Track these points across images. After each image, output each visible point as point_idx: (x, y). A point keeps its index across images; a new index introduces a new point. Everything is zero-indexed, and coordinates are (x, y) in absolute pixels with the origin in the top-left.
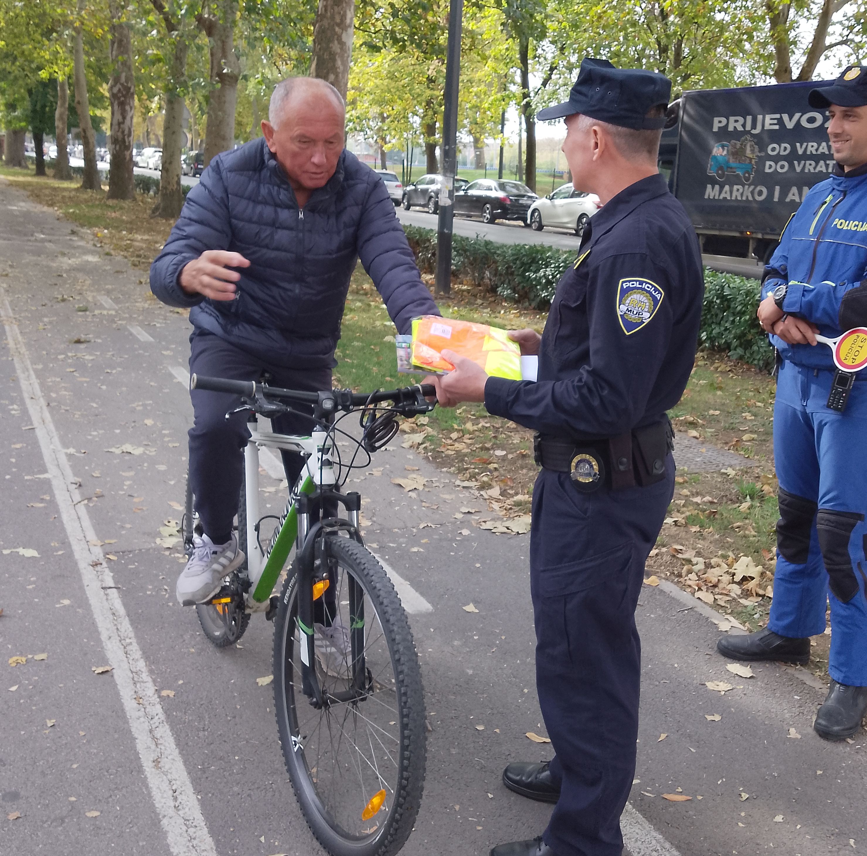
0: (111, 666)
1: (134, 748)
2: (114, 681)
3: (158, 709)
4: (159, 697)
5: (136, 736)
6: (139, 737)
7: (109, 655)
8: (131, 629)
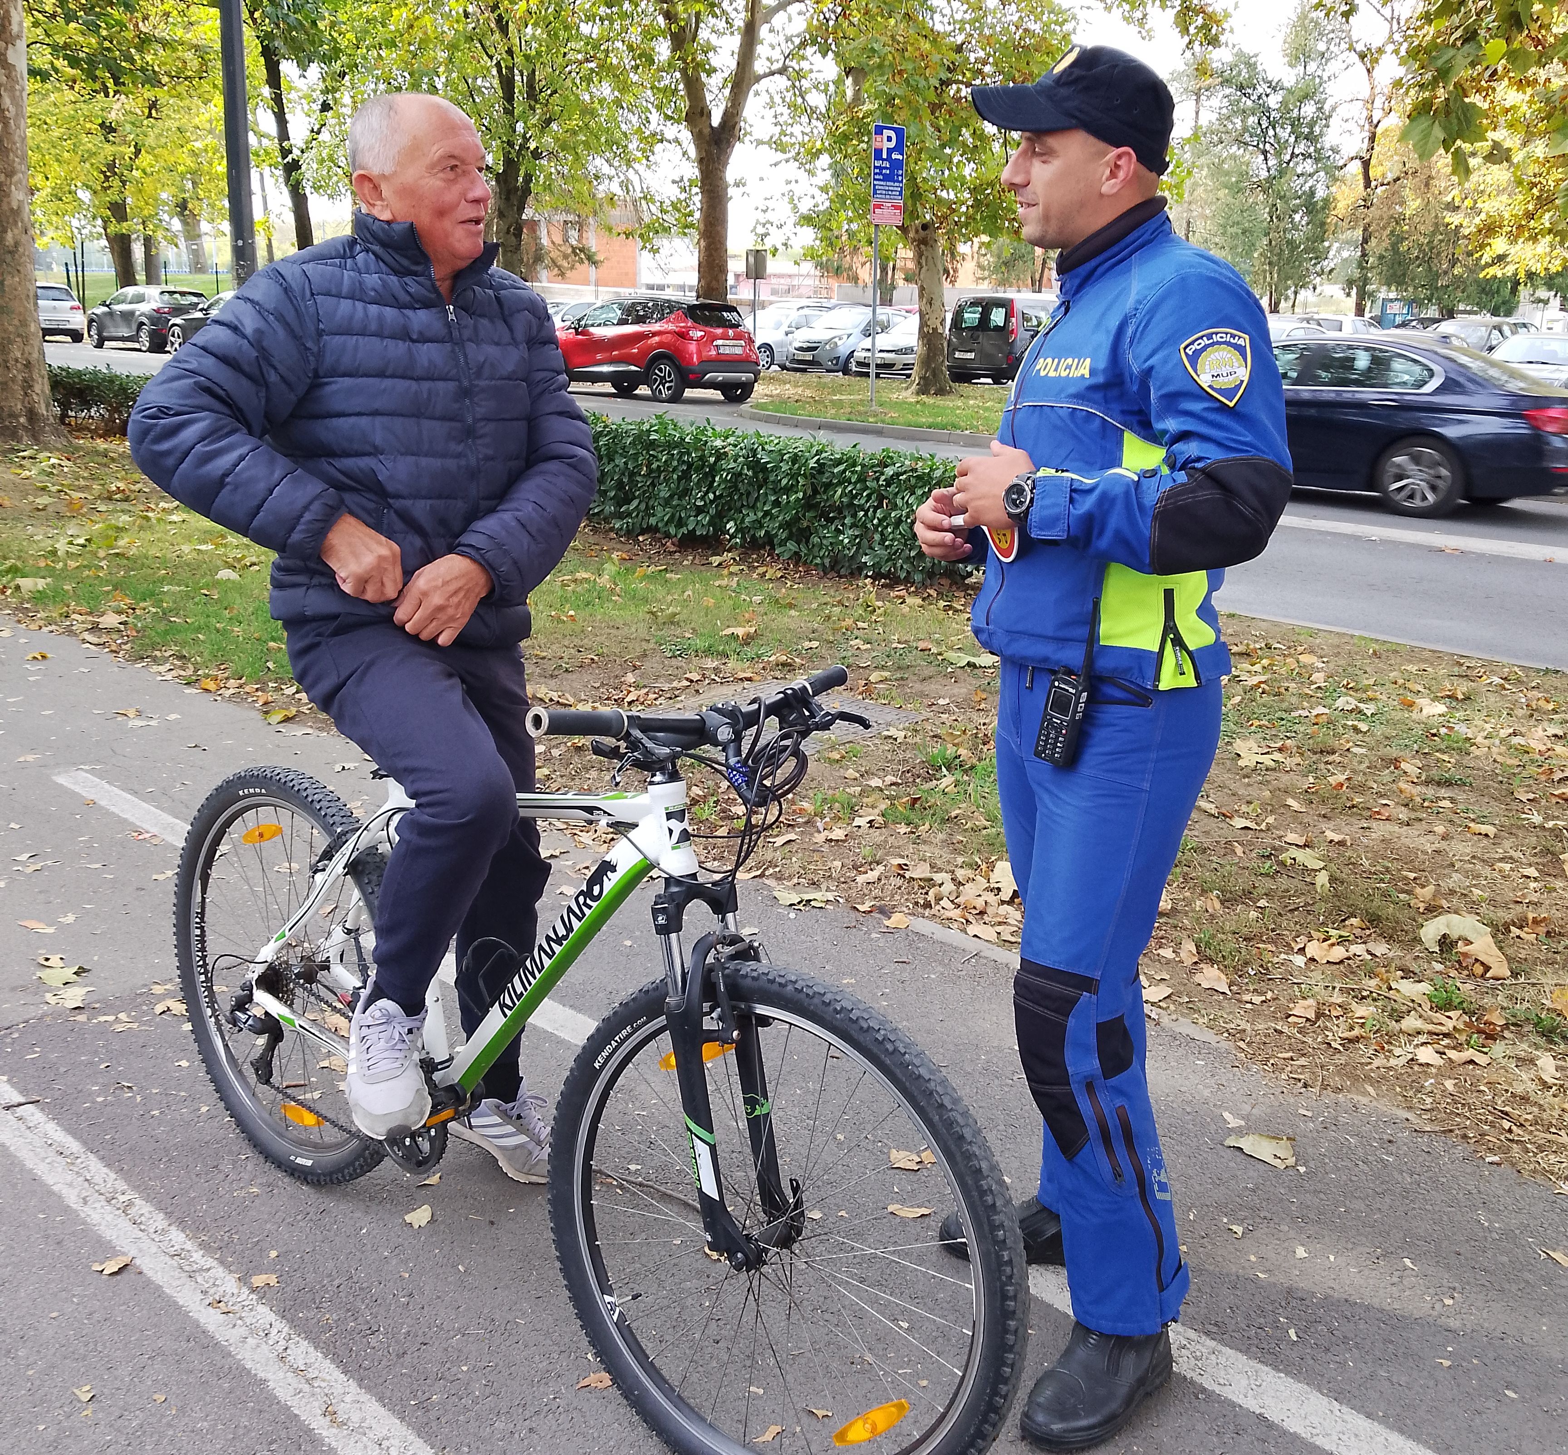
0: (124, 1254)
1: (272, 1399)
2: (149, 1282)
3: (265, 1315)
4: (253, 1290)
5: (261, 1375)
6: (269, 1376)
7: (109, 1234)
8: (113, 1176)
